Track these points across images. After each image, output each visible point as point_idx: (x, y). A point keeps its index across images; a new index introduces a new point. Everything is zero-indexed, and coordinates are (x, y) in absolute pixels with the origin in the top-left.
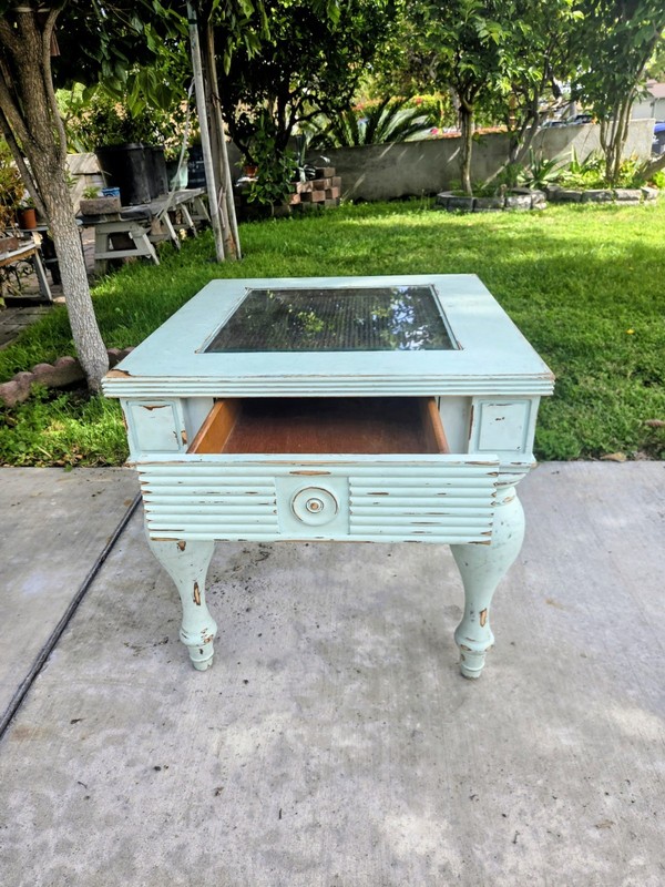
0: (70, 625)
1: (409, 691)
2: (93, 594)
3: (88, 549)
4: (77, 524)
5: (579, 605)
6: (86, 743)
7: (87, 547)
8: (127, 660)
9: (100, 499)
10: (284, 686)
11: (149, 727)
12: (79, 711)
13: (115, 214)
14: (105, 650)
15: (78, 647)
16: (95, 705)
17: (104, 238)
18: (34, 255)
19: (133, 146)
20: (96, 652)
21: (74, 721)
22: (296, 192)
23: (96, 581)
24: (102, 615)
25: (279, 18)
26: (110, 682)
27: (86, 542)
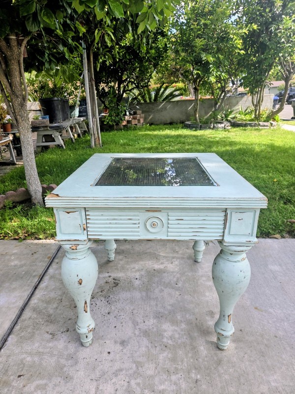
0: (19, 322)
1: (192, 357)
2: (31, 305)
3: (29, 281)
4: (24, 268)
5: (270, 310)
6: (26, 389)
8: (48, 341)
9: (36, 256)
10: (129, 355)
11: (59, 379)
12: (22, 370)
13: (46, 127)
14: (36, 335)
15: (23, 334)
16: (31, 367)
17: (41, 136)
18: (9, 143)
19: (56, 98)
20: (32, 337)
21: (20, 376)
22: (125, 120)
23: (33, 298)
24: (35, 316)
25: (120, 50)
26: (39, 354)
27: (28, 278)
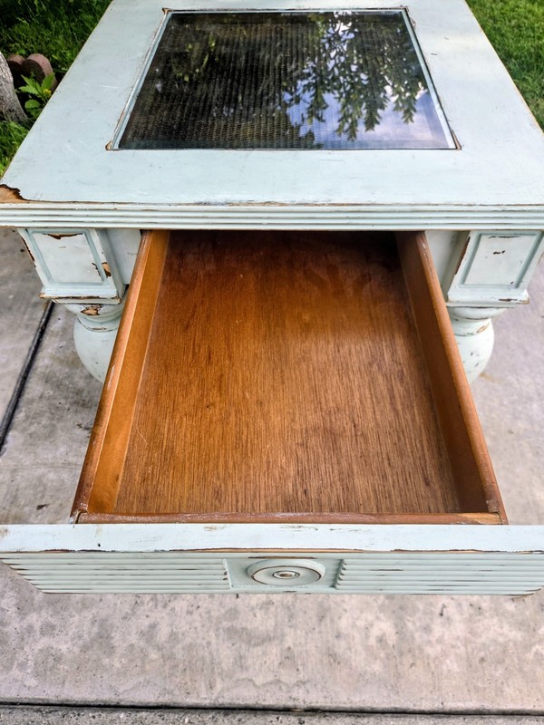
0: (20, 404)
2: (39, 370)
3: (26, 317)
4: (11, 285)
7: (24, 314)
8: (83, 443)
12: (43, 496)
14: (59, 431)
15: (33, 429)
16: (58, 490)
20: (51, 433)
21: (40, 507)
23: (40, 355)
24: (51, 393)
26: (70, 466)
27: (22, 309)
